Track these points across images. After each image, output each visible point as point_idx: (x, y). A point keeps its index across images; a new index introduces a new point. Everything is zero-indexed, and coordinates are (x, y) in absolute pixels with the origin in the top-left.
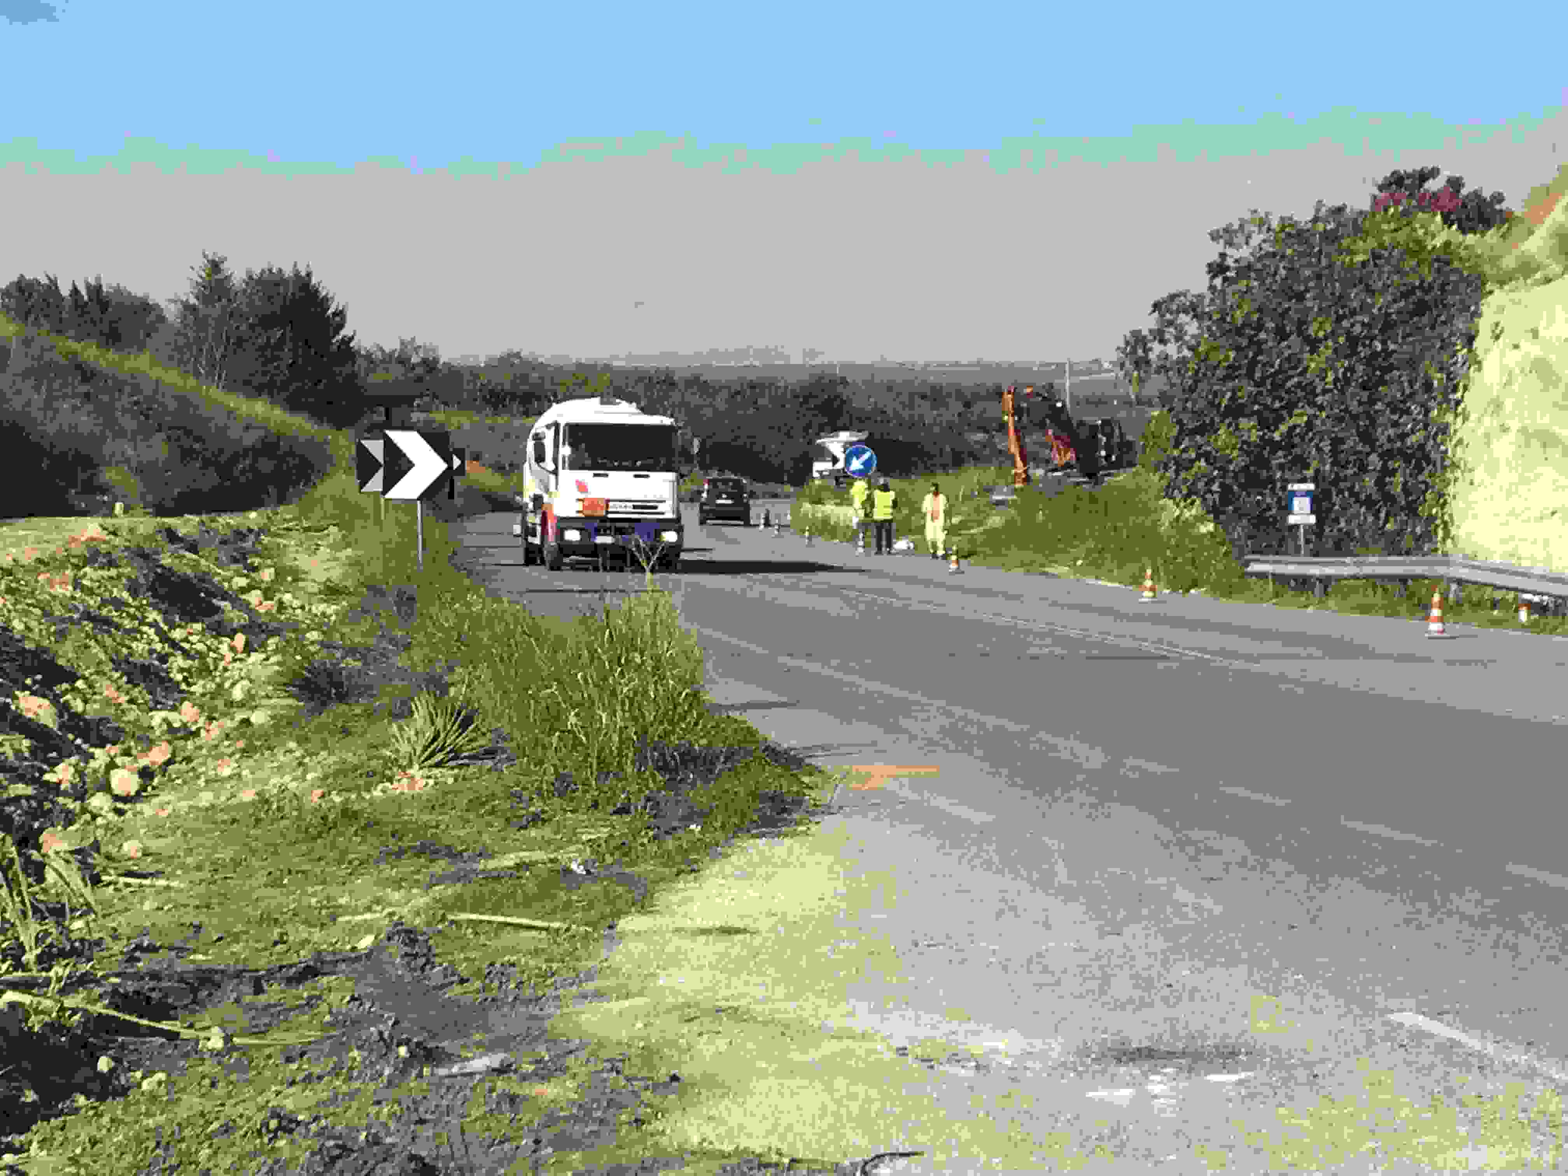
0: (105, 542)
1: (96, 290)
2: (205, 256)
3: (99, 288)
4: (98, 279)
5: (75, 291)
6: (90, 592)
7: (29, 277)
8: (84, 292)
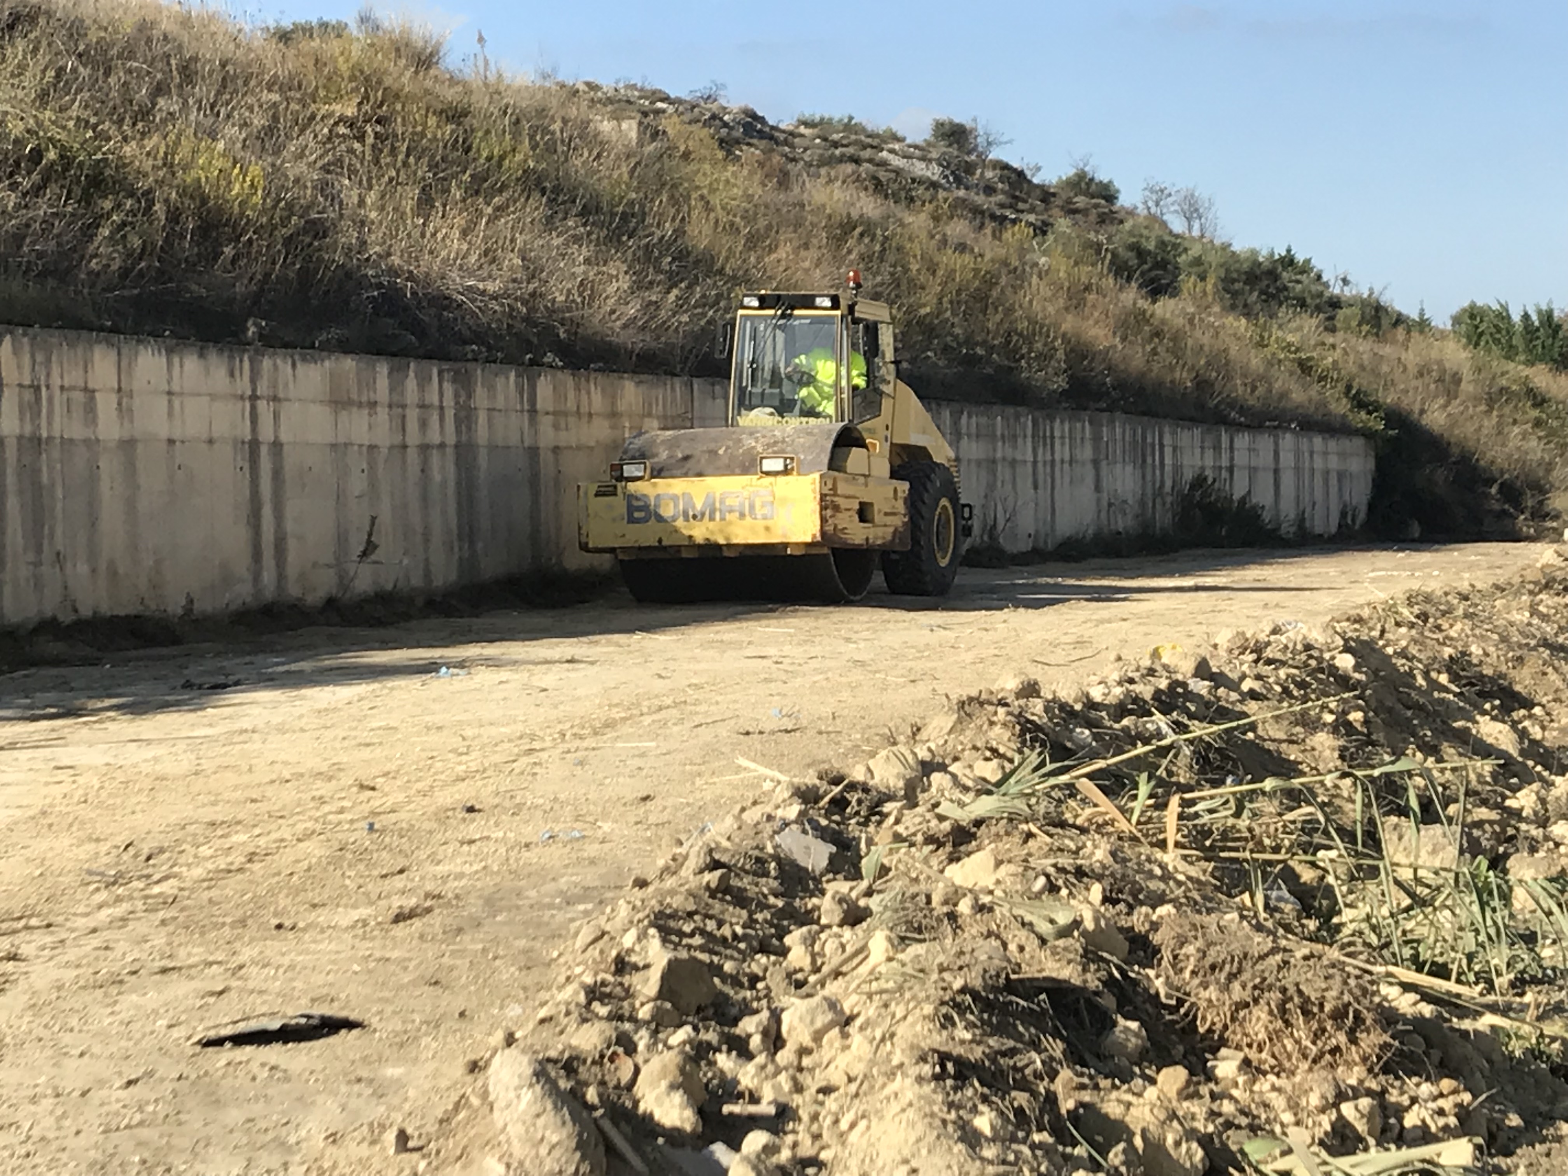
3: (1549, 314)
4: (1550, 302)
5: (1526, 317)
7: (1480, 303)
8: (1534, 317)
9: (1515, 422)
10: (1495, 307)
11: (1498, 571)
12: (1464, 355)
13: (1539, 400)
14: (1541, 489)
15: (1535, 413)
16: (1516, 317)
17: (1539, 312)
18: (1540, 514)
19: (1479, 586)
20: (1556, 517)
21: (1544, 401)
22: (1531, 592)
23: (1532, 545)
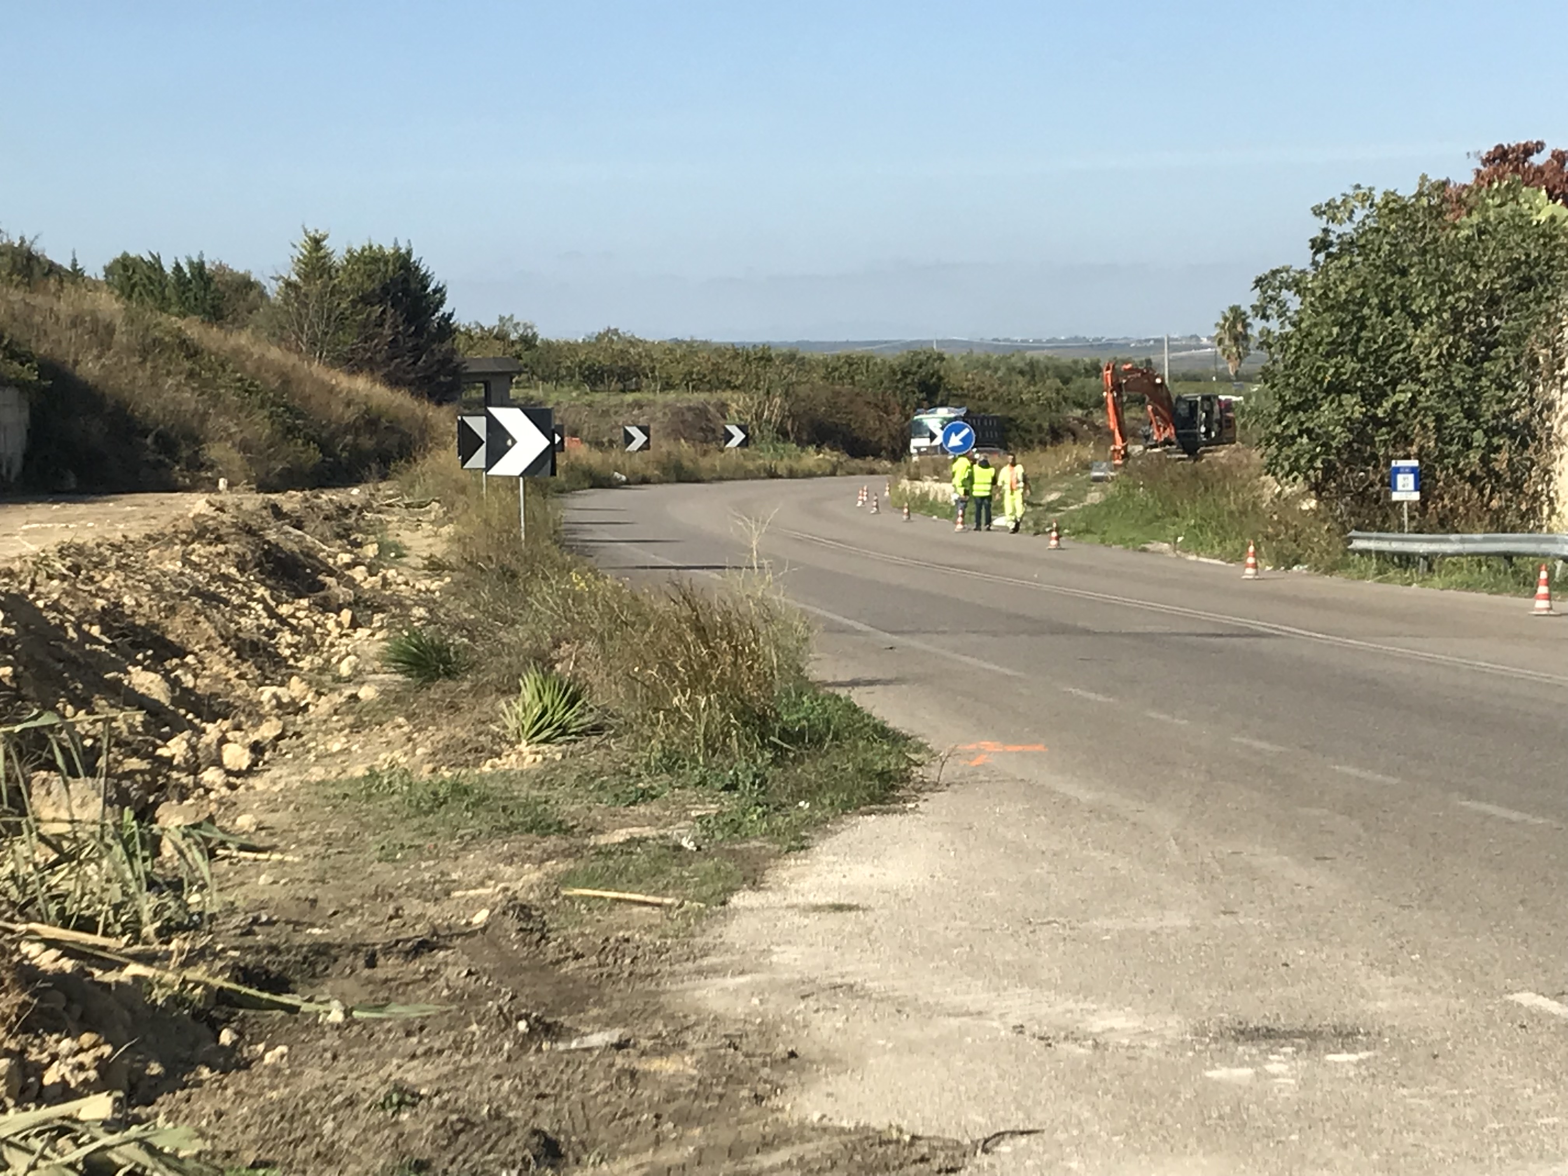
0: (214, 518)
1: (199, 268)
2: (306, 232)
3: (202, 264)
4: (201, 254)
5: (178, 268)
6: (197, 567)
7: (132, 254)
8: (186, 269)
9: (169, 373)
10: (147, 258)
11: (153, 522)
12: (117, 306)
13: (192, 352)
14: (196, 440)
15: (187, 365)
16: (168, 270)
17: (191, 264)
18: (196, 464)
19: (132, 536)
20: (211, 467)
21: (196, 353)
22: (184, 542)
23: (187, 496)
